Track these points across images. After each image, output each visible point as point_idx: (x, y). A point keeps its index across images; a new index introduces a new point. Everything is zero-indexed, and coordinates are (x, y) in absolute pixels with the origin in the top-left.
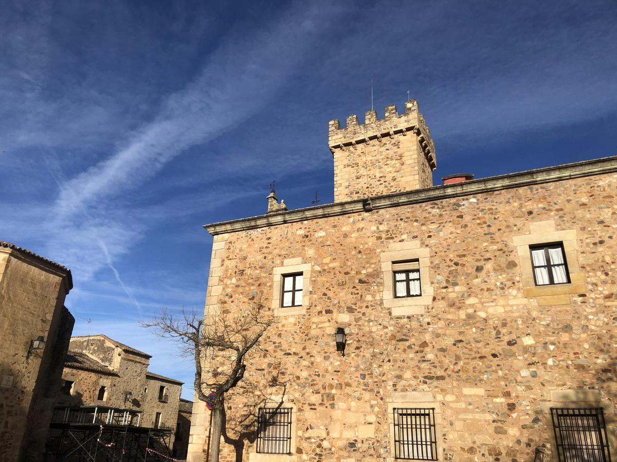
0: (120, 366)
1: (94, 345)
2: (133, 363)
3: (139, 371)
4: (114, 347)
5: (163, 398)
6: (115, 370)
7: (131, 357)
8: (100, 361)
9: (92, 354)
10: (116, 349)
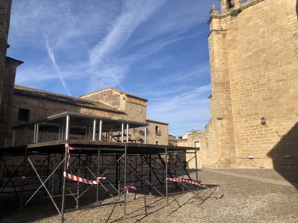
0: (126, 107)
1: (106, 95)
2: (135, 105)
3: (140, 110)
4: (119, 94)
5: (158, 133)
6: (123, 110)
7: (133, 100)
8: (111, 106)
9: (105, 102)
10: (121, 95)
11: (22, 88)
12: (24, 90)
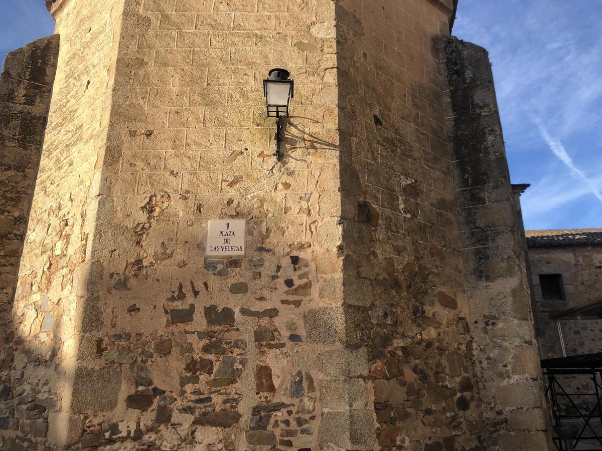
11: (531, 233)
12: (538, 237)
